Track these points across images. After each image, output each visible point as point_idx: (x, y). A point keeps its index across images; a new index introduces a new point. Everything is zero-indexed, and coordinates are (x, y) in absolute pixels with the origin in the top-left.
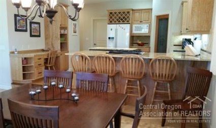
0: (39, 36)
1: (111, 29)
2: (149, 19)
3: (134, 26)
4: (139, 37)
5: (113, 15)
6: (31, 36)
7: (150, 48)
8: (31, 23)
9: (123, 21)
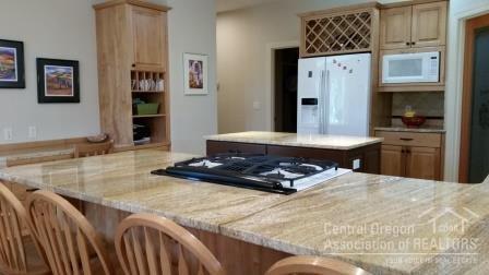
0: (76, 99)
1: (310, 74)
2: (438, 33)
3: (387, 59)
4: (411, 96)
5: (318, 29)
6: (42, 99)
7: (443, 134)
8: (41, 63)
9: (350, 46)
